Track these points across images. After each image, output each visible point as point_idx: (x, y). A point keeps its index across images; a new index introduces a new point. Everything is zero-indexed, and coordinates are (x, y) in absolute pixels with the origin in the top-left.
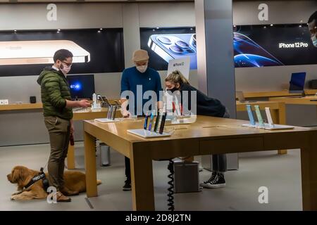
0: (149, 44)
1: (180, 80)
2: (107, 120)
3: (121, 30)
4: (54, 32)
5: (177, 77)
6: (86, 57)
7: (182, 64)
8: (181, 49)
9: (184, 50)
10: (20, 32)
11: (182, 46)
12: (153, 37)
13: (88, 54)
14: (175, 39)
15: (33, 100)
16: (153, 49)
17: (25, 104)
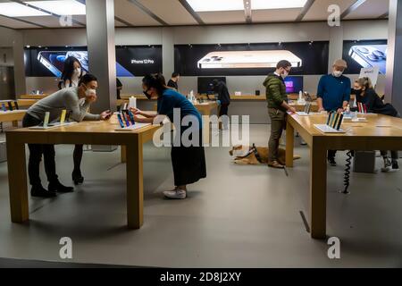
0: (350, 53)
1: (367, 85)
2: (304, 113)
3: (328, 42)
4: (276, 44)
5: (366, 82)
6: (299, 63)
7: (372, 72)
8: (377, 57)
9: (380, 58)
10: (251, 44)
11: (378, 55)
12: (354, 47)
13: (300, 60)
14: (372, 49)
15: (258, 93)
16: (352, 57)
17: (252, 95)
